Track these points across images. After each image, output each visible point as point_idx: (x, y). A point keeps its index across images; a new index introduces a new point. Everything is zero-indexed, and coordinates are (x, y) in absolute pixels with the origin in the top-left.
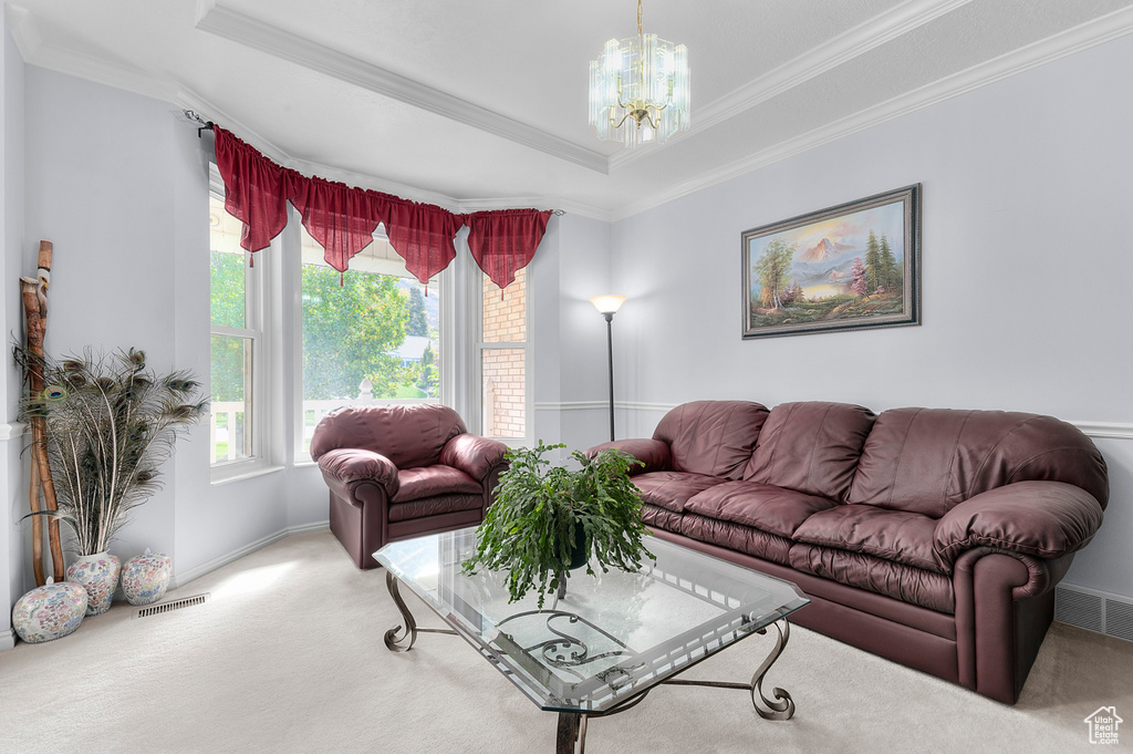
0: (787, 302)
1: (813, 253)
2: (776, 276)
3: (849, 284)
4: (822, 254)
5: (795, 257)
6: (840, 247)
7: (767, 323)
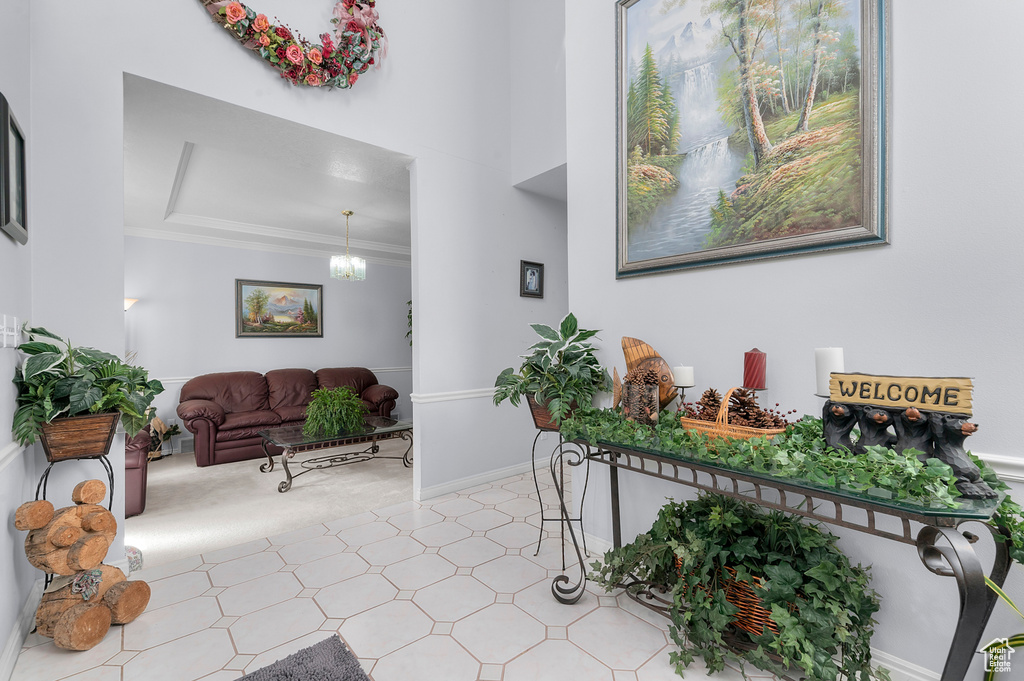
0: (265, 321)
1: (279, 300)
2: (259, 308)
3: (297, 318)
4: (284, 302)
5: (270, 300)
6: (292, 301)
7: (253, 330)
